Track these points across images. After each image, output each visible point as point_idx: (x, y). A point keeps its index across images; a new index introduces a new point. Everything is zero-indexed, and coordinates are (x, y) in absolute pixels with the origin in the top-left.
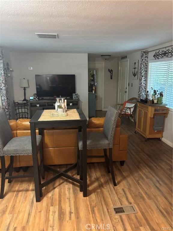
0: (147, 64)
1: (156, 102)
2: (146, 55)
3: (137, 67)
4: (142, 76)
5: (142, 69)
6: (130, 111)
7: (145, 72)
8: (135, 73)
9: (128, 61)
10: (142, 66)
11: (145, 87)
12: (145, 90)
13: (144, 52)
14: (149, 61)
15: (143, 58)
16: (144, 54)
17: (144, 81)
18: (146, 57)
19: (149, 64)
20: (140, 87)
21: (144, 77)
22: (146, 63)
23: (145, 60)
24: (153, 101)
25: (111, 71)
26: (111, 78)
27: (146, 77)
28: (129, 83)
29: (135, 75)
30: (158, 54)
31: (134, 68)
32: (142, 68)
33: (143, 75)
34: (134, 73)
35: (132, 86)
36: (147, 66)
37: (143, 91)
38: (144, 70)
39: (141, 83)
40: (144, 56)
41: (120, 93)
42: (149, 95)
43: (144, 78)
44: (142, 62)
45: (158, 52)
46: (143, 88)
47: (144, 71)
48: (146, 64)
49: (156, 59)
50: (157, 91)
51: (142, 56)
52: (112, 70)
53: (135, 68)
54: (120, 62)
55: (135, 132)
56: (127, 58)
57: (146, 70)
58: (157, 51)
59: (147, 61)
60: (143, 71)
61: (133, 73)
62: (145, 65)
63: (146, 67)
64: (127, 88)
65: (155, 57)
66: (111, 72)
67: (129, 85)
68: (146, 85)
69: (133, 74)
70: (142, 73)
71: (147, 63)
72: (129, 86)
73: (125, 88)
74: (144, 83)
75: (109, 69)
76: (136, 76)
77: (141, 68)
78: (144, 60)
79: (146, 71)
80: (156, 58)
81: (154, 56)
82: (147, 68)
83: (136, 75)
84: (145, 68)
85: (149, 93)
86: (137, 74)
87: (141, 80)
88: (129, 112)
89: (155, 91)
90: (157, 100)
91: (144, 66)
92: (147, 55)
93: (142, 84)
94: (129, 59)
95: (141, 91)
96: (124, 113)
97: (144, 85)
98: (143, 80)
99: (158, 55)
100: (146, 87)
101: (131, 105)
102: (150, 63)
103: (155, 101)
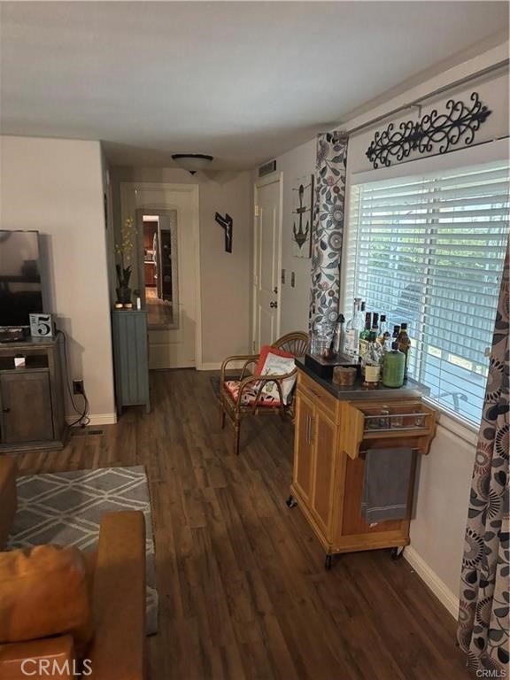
0: (341, 192)
1: (375, 380)
2: (337, 149)
3: (308, 207)
4: (324, 246)
5: (323, 211)
6: (280, 390)
7: (333, 226)
8: (300, 232)
9: (279, 181)
10: (323, 200)
11: (336, 295)
12: (333, 305)
13: (329, 137)
14: (350, 177)
15: (323, 165)
16: (330, 144)
17: (331, 266)
18: (336, 160)
19: (352, 193)
20: (315, 291)
21: (329, 250)
22: (340, 184)
23: (336, 172)
24: (359, 371)
25: (225, 221)
26: (229, 249)
27: (339, 250)
28: (283, 271)
29: (300, 239)
30: (386, 141)
31: (298, 210)
32: (322, 209)
33: (325, 240)
34: (297, 232)
35: (293, 285)
36: (343, 199)
37: (325, 310)
38: (328, 218)
39: (319, 276)
40: (331, 155)
41: (260, 308)
42: (347, 337)
43: (331, 255)
44: (322, 183)
45: (387, 133)
46: (328, 298)
47: (329, 224)
48: (336, 190)
49: (376, 167)
50: (383, 319)
51: (321, 157)
52: (229, 219)
53: (301, 211)
54: (258, 188)
55: (289, 503)
56: (275, 169)
57: (338, 216)
58: (382, 129)
59: (344, 179)
60: (324, 223)
61: (295, 231)
62: (333, 195)
63: (339, 203)
64: (279, 291)
65: (374, 156)
66: (225, 227)
67: (283, 277)
68: (339, 283)
69: (296, 236)
70: (321, 231)
71: (344, 189)
72: (283, 282)
73: (273, 289)
74: (330, 277)
75: (217, 215)
76: (306, 245)
77: (318, 211)
78: (329, 174)
79: (340, 224)
80: (378, 161)
81: (370, 153)
82: (342, 209)
83: (304, 240)
84: (336, 209)
85: (345, 325)
86: (308, 237)
87: (316, 262)
88: (275, 394)
89: (373, 320)
90: (377, 370)
91: (328, 200)
92: (340, 152)
93: (324, 279)
94: (282, 173)
95: (317, 311)
96: (254, 399)
97: (331, 283)
98: (326, 261)
99: (384, 148)
100: (339, 292)
101: (284, 366)
102: (353, 187)
103: (371, 375)
